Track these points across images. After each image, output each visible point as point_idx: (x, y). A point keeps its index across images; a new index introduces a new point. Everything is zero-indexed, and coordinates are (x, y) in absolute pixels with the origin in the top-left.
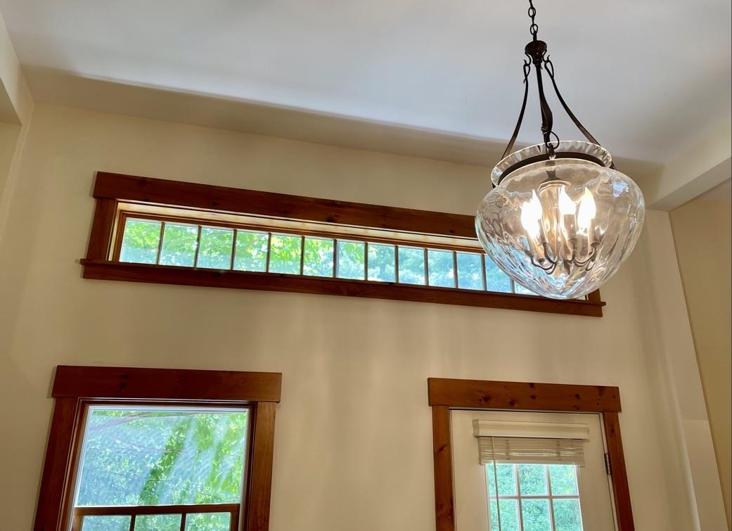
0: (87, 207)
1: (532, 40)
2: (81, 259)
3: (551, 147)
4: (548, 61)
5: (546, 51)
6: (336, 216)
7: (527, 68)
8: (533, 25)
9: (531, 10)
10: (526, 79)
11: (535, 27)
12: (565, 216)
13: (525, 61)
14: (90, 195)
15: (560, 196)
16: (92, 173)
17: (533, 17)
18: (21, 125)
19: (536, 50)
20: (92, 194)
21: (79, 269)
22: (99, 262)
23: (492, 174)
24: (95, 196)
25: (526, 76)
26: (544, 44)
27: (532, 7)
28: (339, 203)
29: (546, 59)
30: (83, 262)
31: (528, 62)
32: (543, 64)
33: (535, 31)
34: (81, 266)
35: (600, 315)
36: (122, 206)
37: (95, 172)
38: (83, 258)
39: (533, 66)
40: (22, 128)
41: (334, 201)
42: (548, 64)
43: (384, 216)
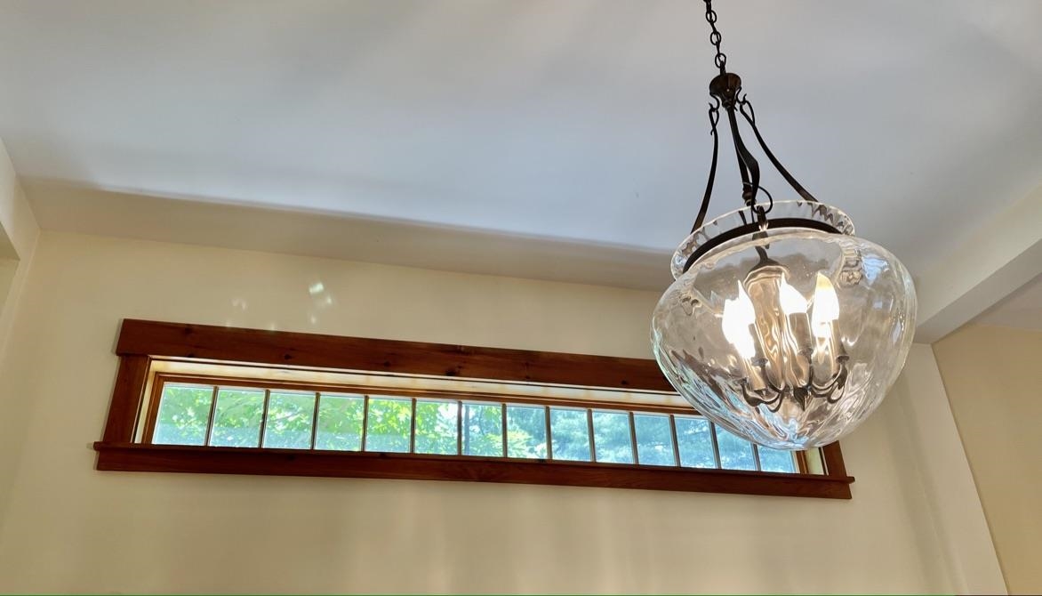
0: (107, 369)
1: (719, 74)
2: (95, 443)
3: (761, 212)
4: (745, 101)
5: (741, 89)
6: (460, 367)
7: (714, 114)
8: (719, 55)
9: (714, 37)
10: (714, 130)
11: (722, 58)
12: (790, 316)
13: (711, 105)
14: (112, 351)
15: (780, 289)
16: (117, 321)
17: (718, 44)
18: (19, 260)
19: (726, 87)
20: (114, 351)
21: (93, 456)
22: (120, 445)
23: (672, 265)
24: (118, 353)
25: (714, 125)
26: (737, 77)
27: (715, 32)
28: (462, 349)
29: (741, 100)
30: (97, 446)
31: (715, 106)
32: (737, 105)
33: (721, 62)
34: (95, 452)
35: (847, 495)
36: (157, 365)
37: (121, 320)
38: (98, 440)
39: (723, 111)
40: (20, 263)
41: (455, 347)
42: (746, 107)
43: (527, 364)
